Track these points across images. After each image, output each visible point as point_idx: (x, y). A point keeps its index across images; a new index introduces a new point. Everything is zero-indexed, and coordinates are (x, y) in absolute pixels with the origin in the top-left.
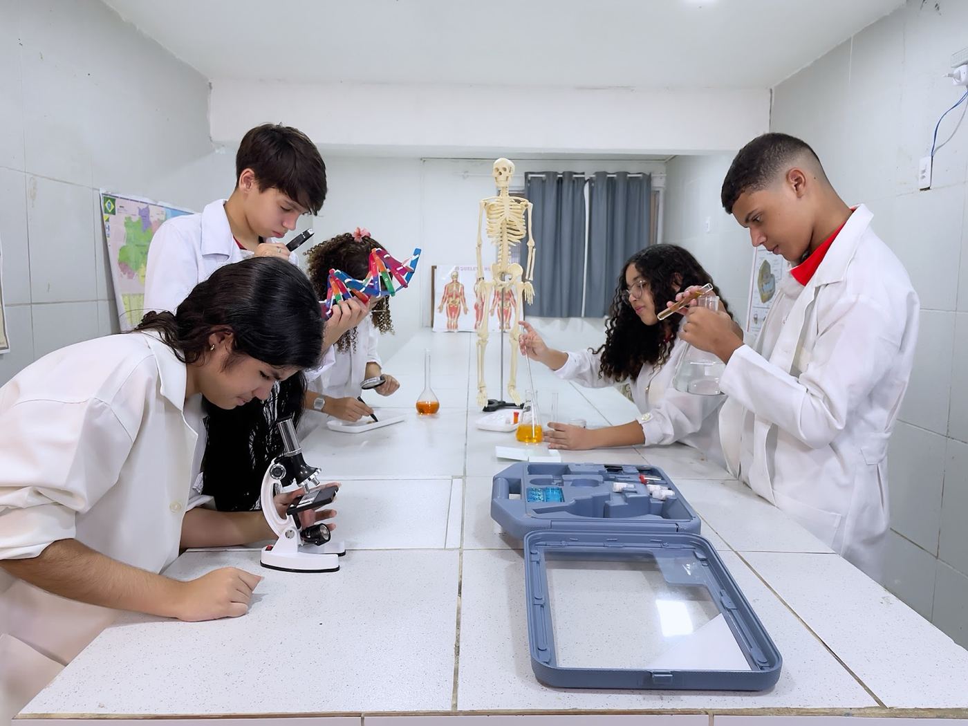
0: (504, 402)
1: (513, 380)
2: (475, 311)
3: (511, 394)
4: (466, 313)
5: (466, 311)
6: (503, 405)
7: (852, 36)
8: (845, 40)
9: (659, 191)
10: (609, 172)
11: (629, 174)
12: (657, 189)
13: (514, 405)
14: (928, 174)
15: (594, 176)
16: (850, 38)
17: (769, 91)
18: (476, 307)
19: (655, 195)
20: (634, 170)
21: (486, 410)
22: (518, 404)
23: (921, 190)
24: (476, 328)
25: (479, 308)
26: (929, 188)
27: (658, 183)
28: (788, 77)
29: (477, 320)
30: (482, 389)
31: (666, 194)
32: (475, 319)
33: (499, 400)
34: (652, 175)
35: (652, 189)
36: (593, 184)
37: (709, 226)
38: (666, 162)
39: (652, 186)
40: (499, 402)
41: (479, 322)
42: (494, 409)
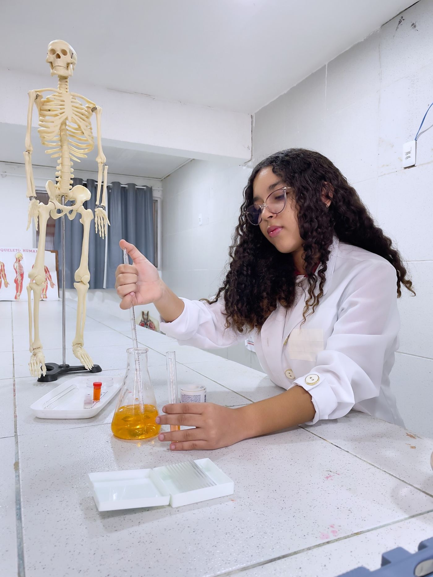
0: (68, 366)
1: (79, 335)
2: (15, 285)
3: (79, 355)
4: (6, 286)
5: (6, 285)
6: (66, 370)
7: (327, 63)
8: (320, 67)
9: (157, 200)
10: (122, 183)
11: (137, 186)
12: (156, 199)
13: (83, 368)
14: (413, 155)
15: (111, 185)
16: (325, 66)
17: (250, 116)
18: (16, 281)
19: (155, 203)
20: (140, 183)
21: (43, 379)
22: (89, 367)
23: (405, 168)
24: (16, 298)
25: (18, 282)
26: (414, 166)
27: (157, 194)
28: (267, 104)
29: (17, 292)
30: (36, 351)
31: (162, 202)
32: (16, 292)
33: (60, 363)
34: (153, 188)
35: (154, 199)
36: (110, 191)
37: (201, 220)
38: (162, 180)
39: (153, 195)
40: (60, 367)
41: (18, 293)
42: (54, 378)
